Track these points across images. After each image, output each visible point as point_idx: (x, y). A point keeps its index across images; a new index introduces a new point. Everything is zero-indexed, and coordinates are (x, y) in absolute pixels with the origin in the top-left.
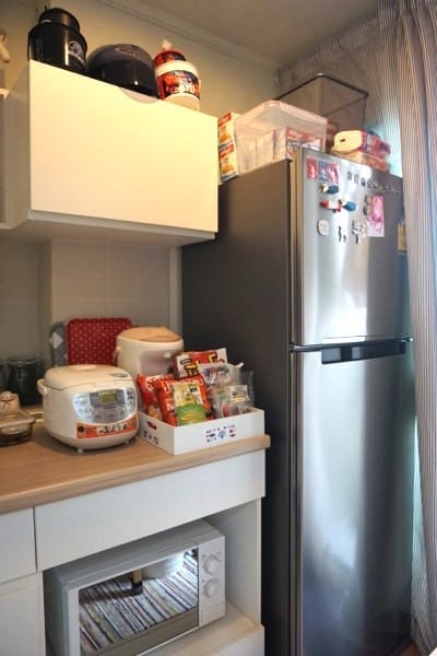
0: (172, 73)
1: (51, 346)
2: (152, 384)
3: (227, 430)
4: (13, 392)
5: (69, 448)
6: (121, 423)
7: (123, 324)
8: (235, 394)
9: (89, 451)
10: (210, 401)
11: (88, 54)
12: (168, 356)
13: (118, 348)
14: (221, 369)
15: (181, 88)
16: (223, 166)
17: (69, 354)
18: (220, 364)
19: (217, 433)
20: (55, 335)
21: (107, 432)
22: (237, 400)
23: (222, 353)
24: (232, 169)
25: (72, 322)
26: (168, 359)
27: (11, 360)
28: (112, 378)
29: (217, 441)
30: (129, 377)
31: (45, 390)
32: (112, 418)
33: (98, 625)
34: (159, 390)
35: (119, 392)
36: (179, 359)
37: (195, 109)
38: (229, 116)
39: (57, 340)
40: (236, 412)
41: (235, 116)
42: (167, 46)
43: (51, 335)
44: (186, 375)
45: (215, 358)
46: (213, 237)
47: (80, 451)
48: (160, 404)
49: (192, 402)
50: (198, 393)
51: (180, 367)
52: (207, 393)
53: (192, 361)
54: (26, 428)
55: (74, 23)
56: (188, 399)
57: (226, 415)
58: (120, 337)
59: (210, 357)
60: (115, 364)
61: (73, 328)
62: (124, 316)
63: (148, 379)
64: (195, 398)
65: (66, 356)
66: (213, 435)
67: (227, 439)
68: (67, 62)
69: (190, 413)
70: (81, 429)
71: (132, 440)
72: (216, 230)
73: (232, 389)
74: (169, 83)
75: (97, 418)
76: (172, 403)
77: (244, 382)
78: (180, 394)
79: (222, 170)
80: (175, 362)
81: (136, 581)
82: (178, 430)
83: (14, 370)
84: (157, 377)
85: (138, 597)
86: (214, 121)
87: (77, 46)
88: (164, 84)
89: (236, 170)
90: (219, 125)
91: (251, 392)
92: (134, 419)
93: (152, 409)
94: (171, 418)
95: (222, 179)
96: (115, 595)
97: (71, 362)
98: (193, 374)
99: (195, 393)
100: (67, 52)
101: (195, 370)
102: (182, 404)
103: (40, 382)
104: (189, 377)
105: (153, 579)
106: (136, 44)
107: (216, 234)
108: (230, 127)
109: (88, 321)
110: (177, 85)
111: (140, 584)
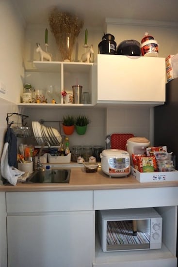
0: (147, 45)
1: (106, 142)
2: (136, 157)
3: (162, 177)
4: (94, 157)
5: (107, 176)
6: (123, 169)
7: (131, 136)
8: (166, 164)
9: (113, 177)
10: (157, 165)
11: (117, 47)
12: (143, 148)
13: (127, 144)
14: (162, 154)
15: (150, 50)
16: (168, 76)
17: (112, 146)
18: (163, 152)
19: (157, 177)
20: (108, 139)
21: (118, 172)
22: (167, 166)
23: (165, 148)
24: (171, 76)
25: (113, 135)
26: (143, 149)
27: (95, 146)
28: (121, 154)
29: (157, 180)
30: (128, 154)
31: (101, 157)
32: (120, 167)
33: (120, 241)
34: (138, 160)
35: (124, 159)
36: (147, 149)
37: (156, 57)
38: (170, 57)
39: (108, 141)
40: (167, 170)
41: (172, 56)
42: (146, 34)
43: (106, 139)
44: (149, 155)
45: (161, 150)
46: (164, 104)
47: (110, 177)
48: (138, 165)
49: (149, 165)
50: (152, 162)
51: (148, 152)
52: (156, 163)
53: (152, 150)
54: (95, 168)
55: (113, 37)
56: (148, 164)
57: (163, 171)
58: (128, 141)
59: (160, 149)
60: (126, 150)
61: (113, 137)
62: (131, 133)
63: (135, 156)
64: (151, 164)
65: (111, 146)
66: (156, 178)
67: (162, 180)
68: (110, 52)
69: (148, 169)
70: (110, 170)
71: (128, 176)
72: (165, 101)
73: (166, 162)
74: (146, 49)
75: (115, 167)
76: (142, 164)
77: (172, 160)
78: (145, 162)
79: (168, 77)
80: (146, 150)
81: (134, 231)
82: (141, 174)
83: (95, 149)
84: (139, 155)
85: (134, 237)
86: (164, 59)
87: (113, 45)
88: (144, 50)
89: (172, 77)
90: (166, 61)
91: (175, 164)
92: (128, 168)
93: (136, 166)
94: (141, 170)
95: (168, 81)
96: (127, 234)
97: (112, 148)
98: (152, 155)
99: (150, 162)
100: (110, 48)
101: (153, 154)
102: (145, 165)
103: (101, 154)
104: (151, 156)
105: (142, 232)
106: (133, 39)
107: (165, 102)
108: (170, 60)
109: (121, 135)
110: (149, 49)
111: (136, 232)
